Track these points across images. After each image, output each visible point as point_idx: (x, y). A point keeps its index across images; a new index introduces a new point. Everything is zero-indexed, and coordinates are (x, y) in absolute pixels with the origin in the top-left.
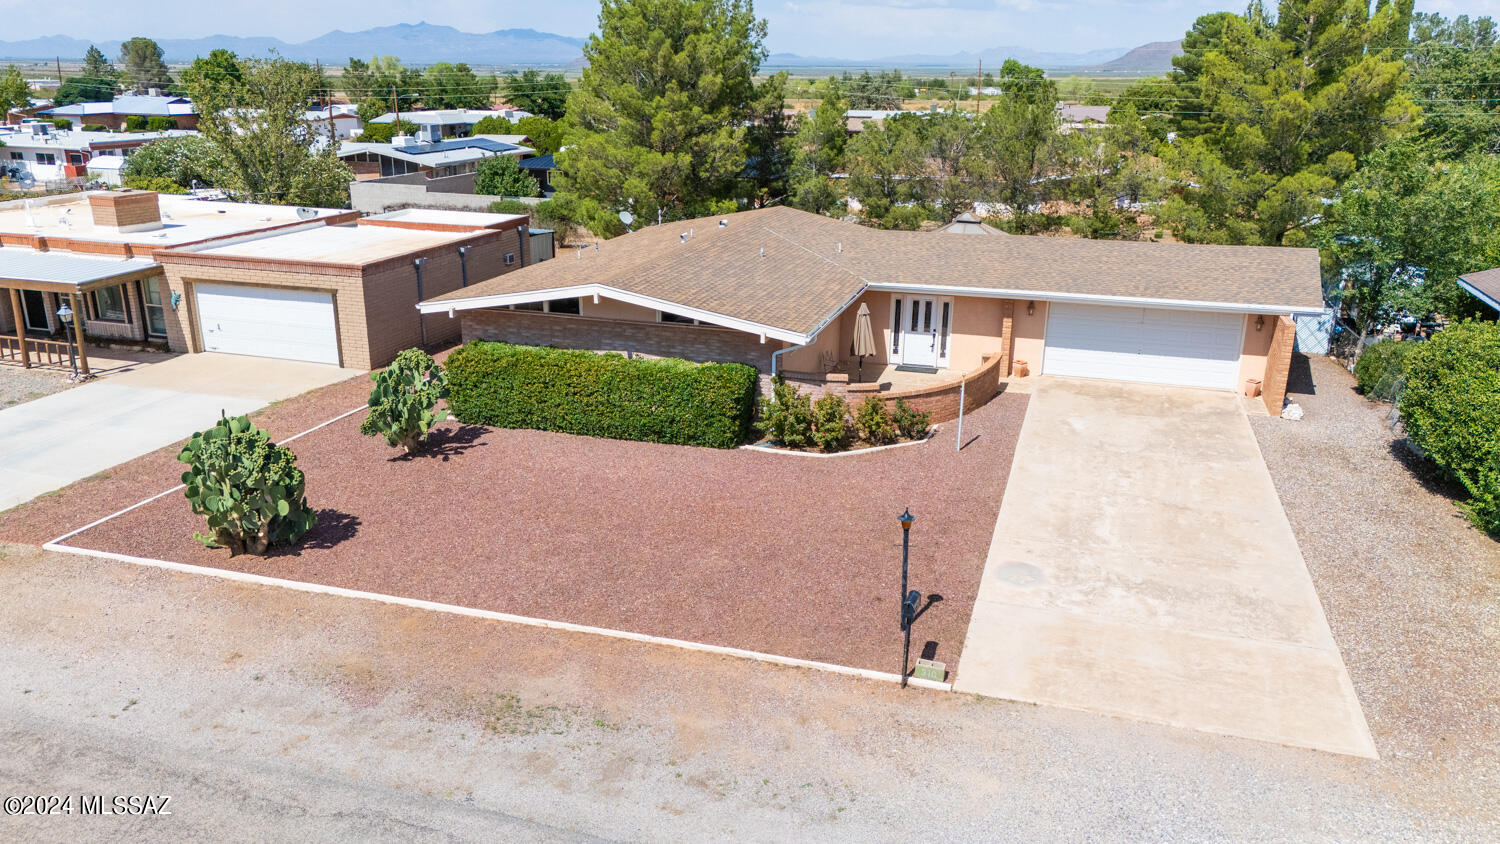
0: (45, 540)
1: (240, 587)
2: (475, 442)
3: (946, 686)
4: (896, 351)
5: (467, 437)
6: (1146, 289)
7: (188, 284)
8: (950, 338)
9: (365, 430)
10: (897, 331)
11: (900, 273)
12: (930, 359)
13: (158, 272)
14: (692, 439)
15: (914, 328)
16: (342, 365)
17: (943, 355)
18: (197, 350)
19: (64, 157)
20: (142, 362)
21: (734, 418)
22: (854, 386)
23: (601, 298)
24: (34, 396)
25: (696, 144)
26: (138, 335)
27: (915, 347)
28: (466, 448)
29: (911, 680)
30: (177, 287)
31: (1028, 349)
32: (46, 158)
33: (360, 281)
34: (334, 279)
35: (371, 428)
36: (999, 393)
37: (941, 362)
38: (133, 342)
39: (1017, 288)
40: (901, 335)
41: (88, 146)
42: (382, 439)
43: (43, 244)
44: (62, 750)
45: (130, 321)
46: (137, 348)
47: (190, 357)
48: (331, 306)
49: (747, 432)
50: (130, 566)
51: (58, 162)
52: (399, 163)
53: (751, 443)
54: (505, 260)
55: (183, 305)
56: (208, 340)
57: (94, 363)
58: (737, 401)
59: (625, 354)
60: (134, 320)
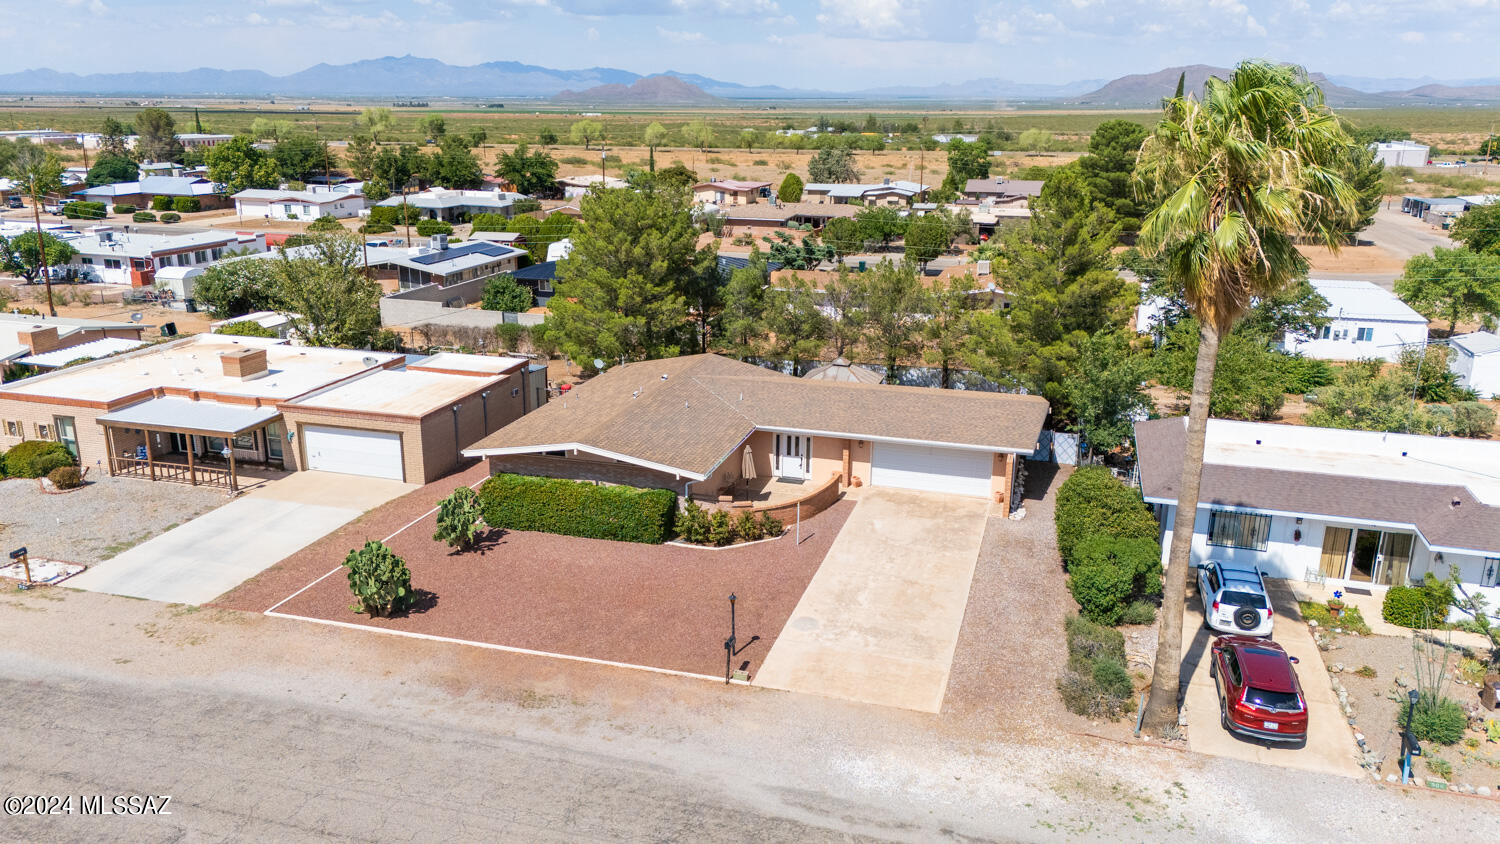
0: (261, 609)
1: (380, 636)
2: (500, 541)
3: (748, 683)
4: (777, 468)
5: (495, 537)
6: (931, 433)
7: (300, 426)
8: (811, 460)
9: (436, 538)
10: (778, 455)
11: (778, 419)
12: (799, 473)
13: (280, 418)
14: (635, 538)
15: (789, 453)
16: (405, 481)
17: (808, 471)
18: (303, 469)
19: (129, 263)
20: (269, 479)
21: (660, 526)
22: (736, 503)
23: (578, 451)
24: (210, 508)
25: (650, 309)
26: (262, 458)
27: (790, 466)
28: (494, 545)
29: (731, 681)
30: (292, 428)
31: (860, 469)
32: (113, 263)
33: (419, 427)
34: (401, 425)
35: (439, 537)
36: (838, 500)
37: (807, 476)
38: (258, 463)
39: (850, 432)
40: (781, 458)
41: (150, 254)
42: (445, 542)
43: (197, 396)
44: (319, 716)
45: (257, 449)
46: (262, 468)
47: (299, 473)
48: (399, 442)
49: (669, 534)
50: (317, 625)
51: (123, 267)
52: (415, 272)
53: (670, 541)
54: (512, 394)
55: (295, 440)
56: (311, 462)
57: (242, 481)
58: (662, 516)
59: (594, 482)
60: (260, 449)
